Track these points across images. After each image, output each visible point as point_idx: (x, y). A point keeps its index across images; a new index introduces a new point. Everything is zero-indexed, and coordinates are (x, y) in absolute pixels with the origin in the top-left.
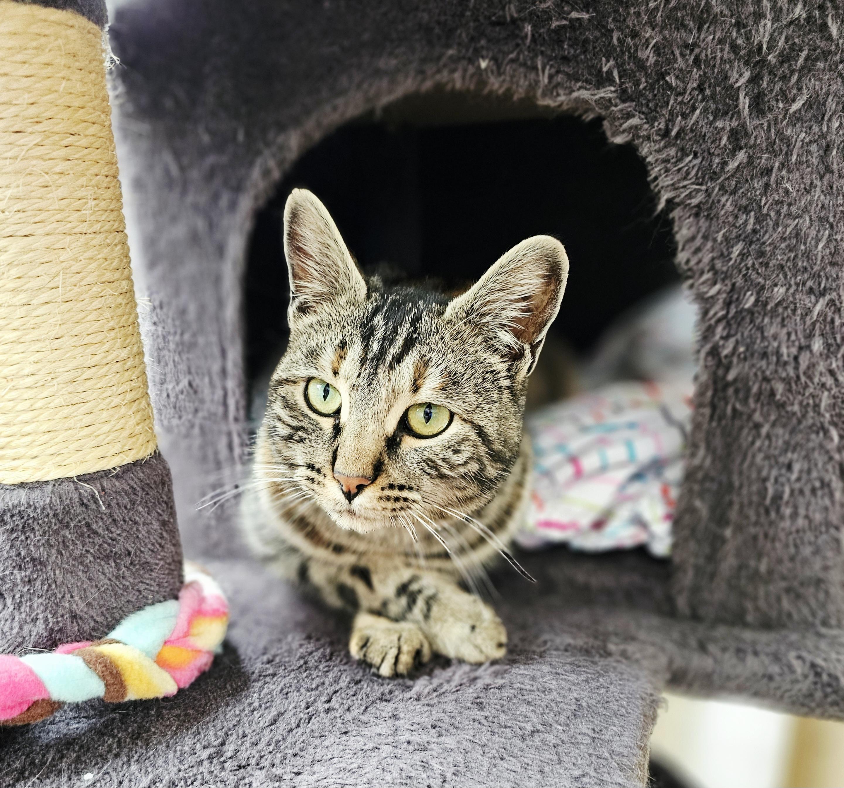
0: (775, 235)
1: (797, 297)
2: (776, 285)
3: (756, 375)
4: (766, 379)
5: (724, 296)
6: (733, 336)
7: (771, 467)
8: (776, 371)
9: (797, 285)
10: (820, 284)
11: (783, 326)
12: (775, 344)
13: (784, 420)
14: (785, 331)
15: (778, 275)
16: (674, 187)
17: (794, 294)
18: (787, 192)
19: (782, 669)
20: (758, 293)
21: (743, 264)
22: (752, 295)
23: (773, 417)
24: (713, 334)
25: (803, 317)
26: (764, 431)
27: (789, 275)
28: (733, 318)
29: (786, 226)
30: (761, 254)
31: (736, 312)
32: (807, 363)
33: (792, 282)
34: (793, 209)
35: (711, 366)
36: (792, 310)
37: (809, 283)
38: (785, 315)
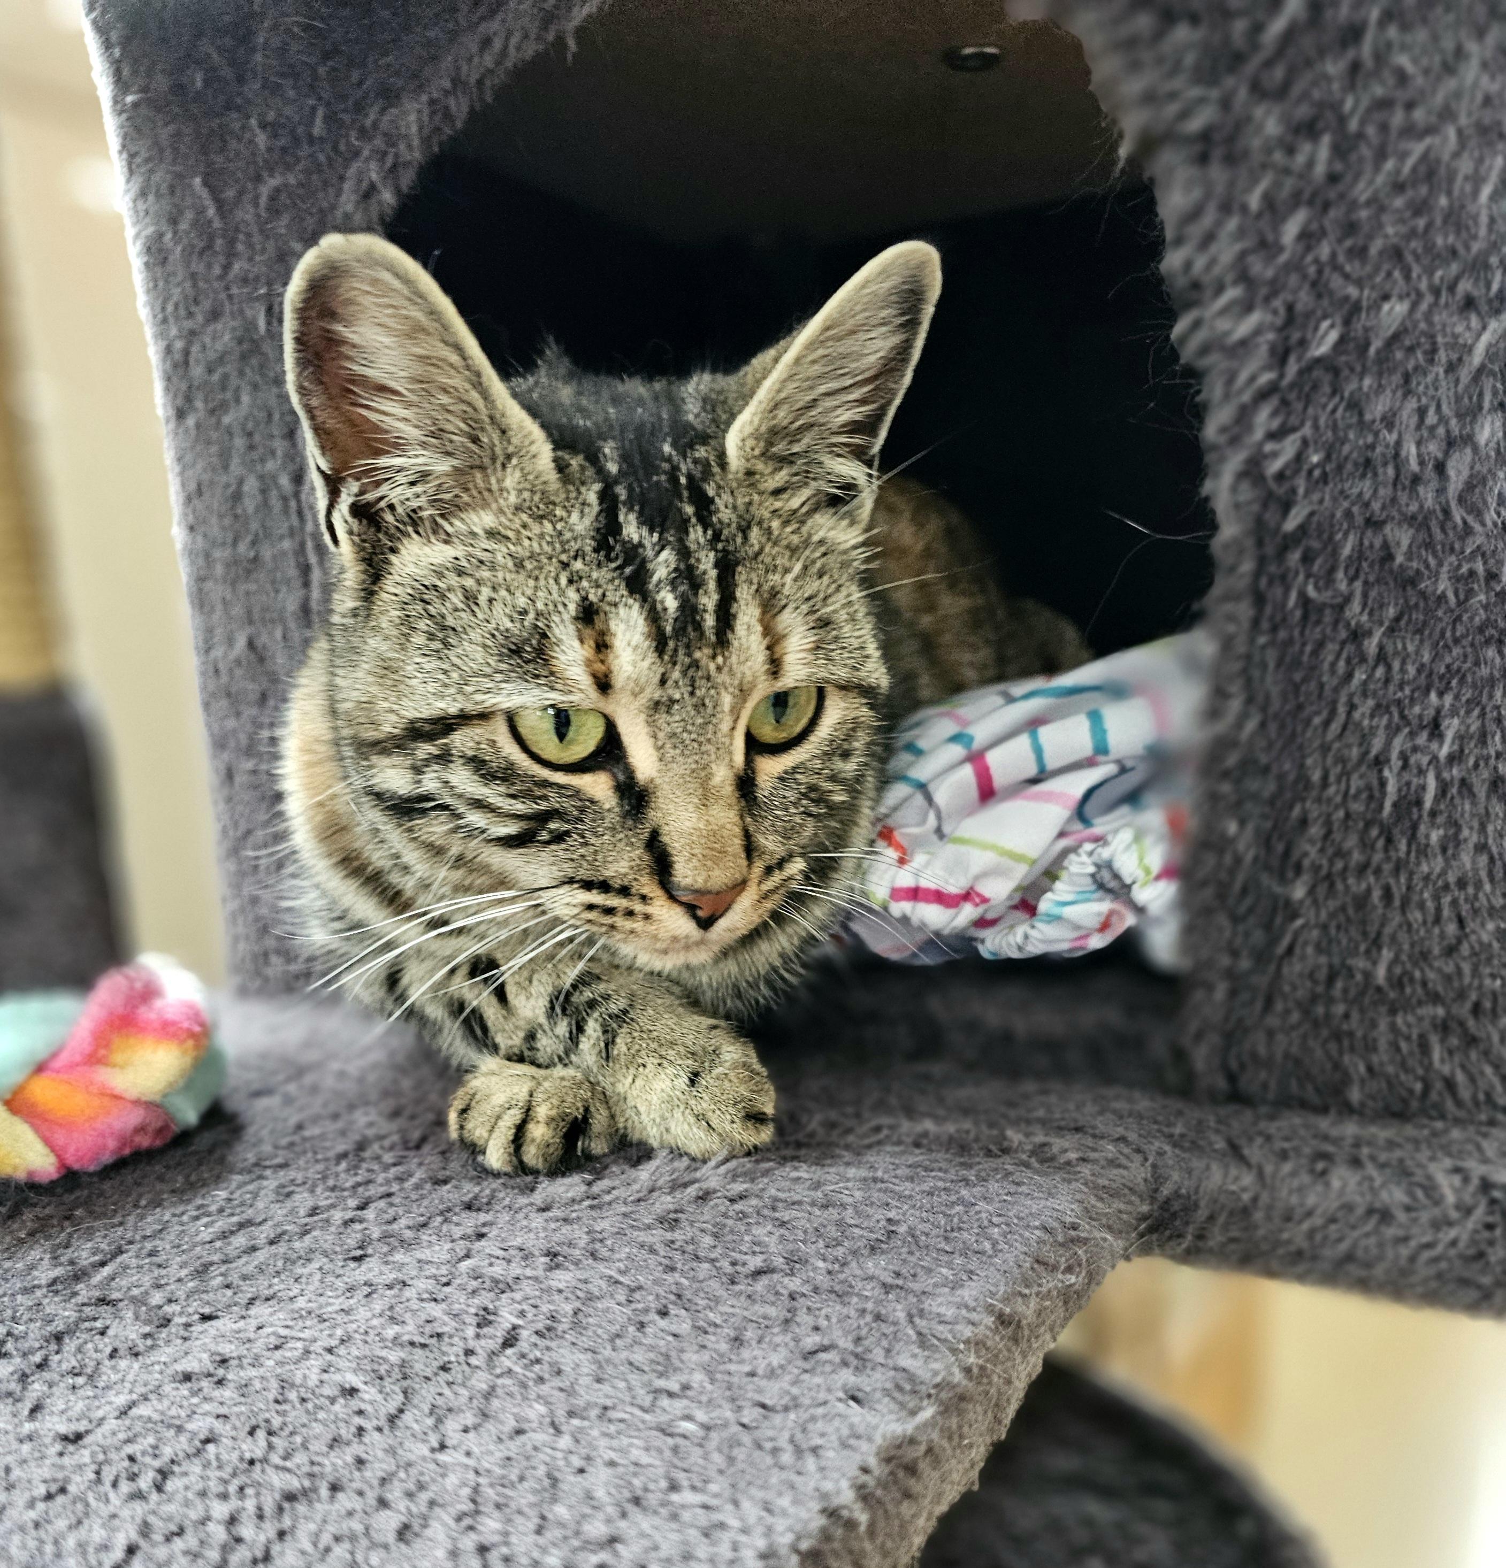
0: (1380, 179)
1: (1436, 319)
2: (1386, 297)
3: (1348, 514)
4: (1373, 523)
5: (1271, 336)
6: (1294, 430)
7: (1392, 731)
8: (1394, 500)
9: (1436, 292)
10: (1488, 286)
11: (1408, 393)
12: (1392, 438)
13: (1418, 616)
14: (1412, 404)
15: (1389, 274)
16: (1150, 98)
17: (1428, 316)
18: (1402, 78)
19: (1411, 1194)
20: (1347, 322)
21: (1309, 259)
22: (1332, 326)
23: (1391, 612)
24: (1249, 428)
25: (1451, 368)
26: (1371, 646)
27: (1416, 271)
28: (1292, 386)
29: (1403, 156)
30: (1351, 228)
31: (1301, 373)
32: (1466, 473)
33: (1424, 285)
34: (1419, 115)
35: (1249, 503)
36: (1425, 353)
37: (1465, 286)
38: (1410, 366)
